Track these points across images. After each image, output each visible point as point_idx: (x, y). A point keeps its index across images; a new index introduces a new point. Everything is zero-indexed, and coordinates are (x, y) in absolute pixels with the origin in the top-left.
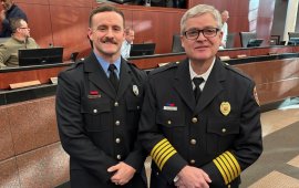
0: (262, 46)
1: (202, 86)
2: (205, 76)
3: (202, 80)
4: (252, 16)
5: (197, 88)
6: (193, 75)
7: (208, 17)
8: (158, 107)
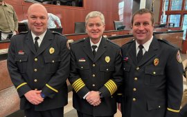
0: (125, 29)
1: (96, 50)
2: (98, 45)
3: (96, 47)
4: (121, 12)
5: (94, 51)
6: (92, 44)
7: (98, 18)
8: (76, 61)
